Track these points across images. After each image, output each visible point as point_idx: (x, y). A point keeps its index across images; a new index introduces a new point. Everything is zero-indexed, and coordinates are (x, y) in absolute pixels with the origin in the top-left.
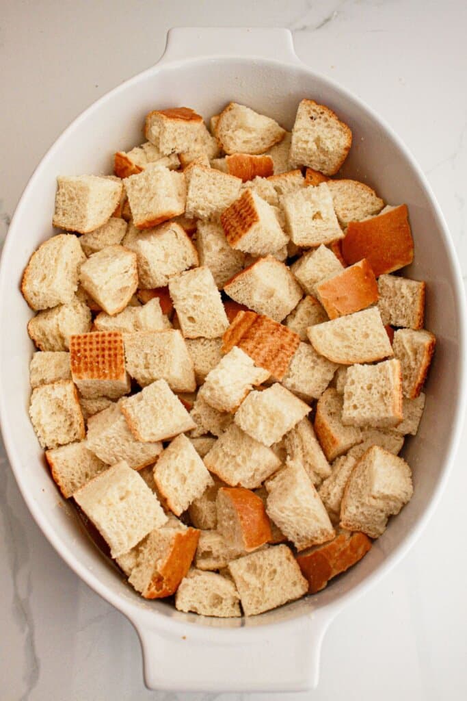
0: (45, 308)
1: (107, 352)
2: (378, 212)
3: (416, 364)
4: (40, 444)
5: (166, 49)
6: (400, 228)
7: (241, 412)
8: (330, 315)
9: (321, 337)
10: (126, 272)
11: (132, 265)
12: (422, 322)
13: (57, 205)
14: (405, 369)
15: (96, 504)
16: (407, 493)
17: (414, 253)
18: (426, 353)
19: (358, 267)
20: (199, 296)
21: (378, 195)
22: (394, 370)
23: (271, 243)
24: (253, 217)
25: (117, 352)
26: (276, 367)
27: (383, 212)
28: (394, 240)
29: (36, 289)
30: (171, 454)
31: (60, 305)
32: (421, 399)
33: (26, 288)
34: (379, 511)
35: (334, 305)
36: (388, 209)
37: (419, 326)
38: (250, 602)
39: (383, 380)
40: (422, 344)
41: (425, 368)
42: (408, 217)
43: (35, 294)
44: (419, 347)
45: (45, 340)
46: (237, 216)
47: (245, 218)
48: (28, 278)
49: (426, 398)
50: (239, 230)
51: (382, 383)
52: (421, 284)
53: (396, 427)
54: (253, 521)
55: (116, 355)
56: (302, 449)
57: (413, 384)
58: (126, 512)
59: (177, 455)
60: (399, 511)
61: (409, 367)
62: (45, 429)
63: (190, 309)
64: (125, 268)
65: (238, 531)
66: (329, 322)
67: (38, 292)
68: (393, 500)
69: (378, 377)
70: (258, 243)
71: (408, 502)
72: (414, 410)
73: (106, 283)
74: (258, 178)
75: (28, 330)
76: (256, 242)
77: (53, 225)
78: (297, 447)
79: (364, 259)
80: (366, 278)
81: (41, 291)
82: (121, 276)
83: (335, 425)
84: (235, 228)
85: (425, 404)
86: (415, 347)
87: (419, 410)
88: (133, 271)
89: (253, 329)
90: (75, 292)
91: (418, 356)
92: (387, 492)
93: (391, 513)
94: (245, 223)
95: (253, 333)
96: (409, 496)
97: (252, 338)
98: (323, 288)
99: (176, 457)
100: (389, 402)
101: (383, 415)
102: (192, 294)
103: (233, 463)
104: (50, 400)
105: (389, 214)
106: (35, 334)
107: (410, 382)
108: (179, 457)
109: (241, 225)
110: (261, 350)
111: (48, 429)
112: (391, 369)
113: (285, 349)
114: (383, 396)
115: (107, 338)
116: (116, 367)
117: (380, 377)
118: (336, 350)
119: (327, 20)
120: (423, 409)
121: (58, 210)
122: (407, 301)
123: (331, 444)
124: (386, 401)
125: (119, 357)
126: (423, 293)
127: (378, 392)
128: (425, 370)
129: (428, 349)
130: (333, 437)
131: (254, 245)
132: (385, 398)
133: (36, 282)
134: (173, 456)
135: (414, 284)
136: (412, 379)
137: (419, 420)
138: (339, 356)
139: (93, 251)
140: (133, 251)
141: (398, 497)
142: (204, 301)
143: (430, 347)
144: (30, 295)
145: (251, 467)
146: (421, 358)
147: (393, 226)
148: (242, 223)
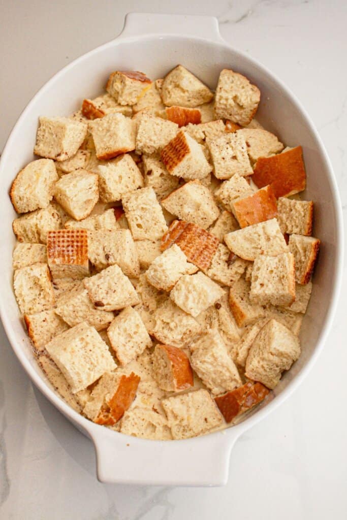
0: (27, 211)
1: (75, 244)
2: (280, 152)
3: (306, 258)
4: (20, 311)
5: (124, 28)
6: (296, 163)
7: (175, 290)
8: (241, 225)
9: (234, 241)
10: (90, 188)
11: (94, 183)
12: (310, 230)
13: (38, 138)
14: (297, 263)
15: (63, 351)
16: (296, 353)
17: (306, 182)
18: (313, 250)
19: (264, 191)
20: (145, 208)
21: (280, 140)
22: (290, 260)
23: (200, 170)
24: (185, 150)
25: (83, 244)
26: (202, 261)
27: (284, 152)
28: (291, 172)
29: (21, 194)
30: (121, 319)
31: (39, 209)
32: (309, 286)
33: (14, 193)
34: (275, 366)
35: (245, 217)
36: (288, 149)
37: (309, 233)
38: (178, 430)
39: (281, 267)
40: (311, 244)
41: (312, 261)
42: (302, 155)
43: (20, 199)
44: (307, 246)
45: (25, 235)
46: (174, 150)
47: (179, 151)
48: (16, 187)
49: (313, 286)
50: (175, 160)
51: (280, 269)
52: (310, 202)
53: (290, 307)
54: (181, 369)
55: (82, 246)
56: (219, 320)
57: (303, 273)
58: (85, 358)
59: (126, 319)
60: (290, 367)
61: (300, 261)
62: (25, 299)
63: (139, 218)
64: (89, 185)
65: (170, 377)
66: (240, 230)
67: (23, 197)
68: (285, 357)
69: (278, 266)
70: (190, 170)
71: (297, 360)
72: (304, 294)
73: (76, 196)
74: (190, 125)
75: (13, 227)
76: (188, 169)
77: (34, 153)
78: (215, 319)
79: (269, 185)
80: (269, 199)
81: (25, 196)
82: (87, 191)
83: (243, 304)
84: (172, 159)
85: (312, 290)
86: (305, 246)
87: (307, 294)
88: (95, 188)
89: (185, 233)
90: (50, 201)
91: (307, 252)
92: (282, 349)
93: (284, 368)
94: (180, 155)
95: (184, 236)
96: (298, 355)
97: (184, 239)
98: (238, 204)
99: (125, 321)
100: (286, 283)
101: (281, 292)
102: (140, 207)
103: (168, 328)
104: (29, 278)
105: (288, 153)
106: (18, 230)
107: (301, 272)
108: (127, 321)
109: (176, 156)
110: (191, 248)
111: (27, 299)
112: (287, 260)
113: (208, 248)
114: (281, 279)
115: (75, 234)
116: (81, 255)
117: (279, 265)
118: (247, 251)
119: (244, 17)
120: (311, 294)
121: (38, 142)
122: (300, 214)
123: (240, 318)
124: (283, 282)
125: (84, 248)
126: (312, 209)
127: (278, 276)
128: (312, 263)
129: (314, 247)
130: (241, 312)
131: (187, 172)
132: (282, 280)
133: (22, 189)
134: (123, 320)
135: (304, 202)
136: (302, 269)
137: (307, 302)
138: (249, 255)
139: (65, 173)
140: (95, 174)
141: (289, 354)
142: (149, 212)
143: (315, 246)
144: (16, 199)
145: (180, 331)
146: (309, 254)
147: (291, 161)
148: (178, 155)
